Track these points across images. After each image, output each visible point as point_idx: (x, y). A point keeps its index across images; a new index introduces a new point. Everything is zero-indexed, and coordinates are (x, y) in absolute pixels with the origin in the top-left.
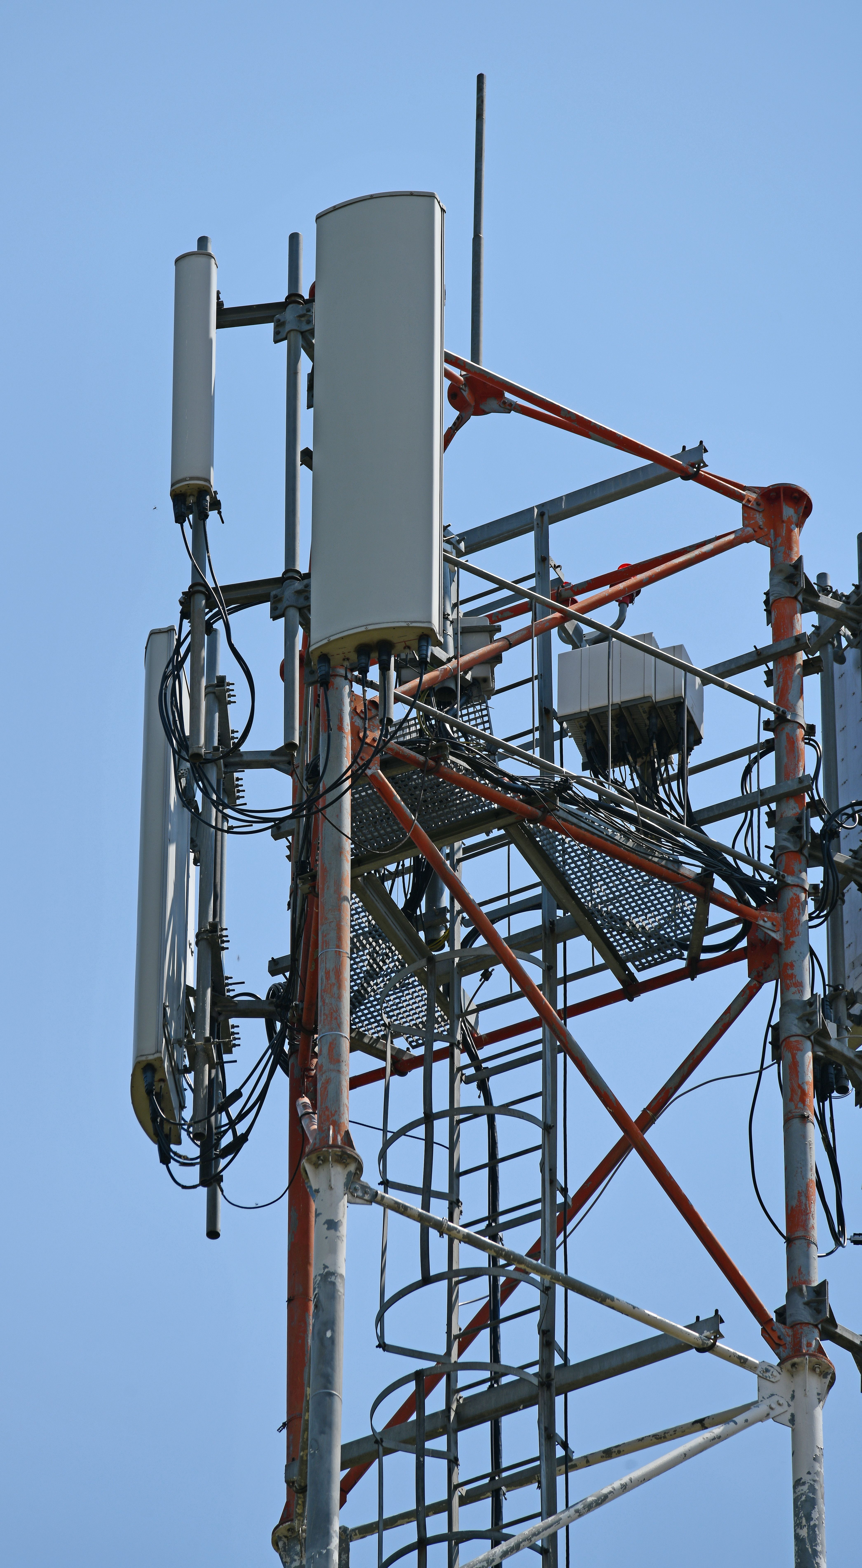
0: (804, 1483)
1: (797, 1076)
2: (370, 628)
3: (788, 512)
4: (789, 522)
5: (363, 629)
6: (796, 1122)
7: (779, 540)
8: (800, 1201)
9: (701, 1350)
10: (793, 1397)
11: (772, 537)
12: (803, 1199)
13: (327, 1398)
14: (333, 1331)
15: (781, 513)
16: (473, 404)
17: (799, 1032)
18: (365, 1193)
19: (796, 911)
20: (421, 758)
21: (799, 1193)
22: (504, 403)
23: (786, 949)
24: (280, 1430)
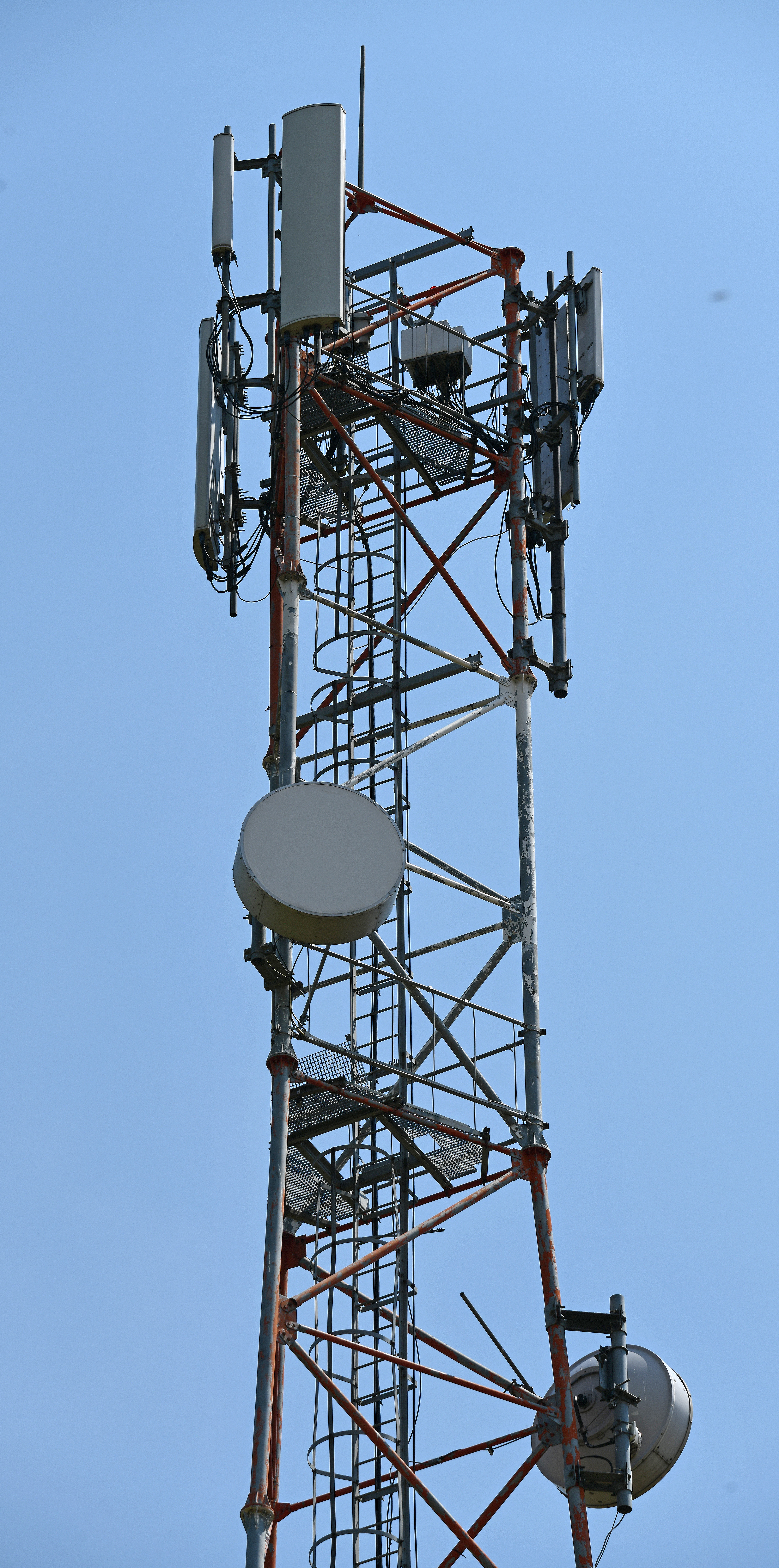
0: (522, 736)
1: (518, 537)
2: (310, 318)
3: (513, 261)
4: (514, 266)
5: (306, 318)
6: (518, 559)
7: (509, 275)
8: (520, 598)
9: (471, 671)
10: (516, 693)
11: (505, 273)
12: (521, 597)
13: (290, 695)
14: (293, 662)
15: (510, 261)
16: (359, 208)
17: (519, 515)
18: (308, 594)
19: (517, 456)
20: (335, 382)
21: (519, 594)
22: (375, 207)
23: (513, 475)
24: (266, 710)
